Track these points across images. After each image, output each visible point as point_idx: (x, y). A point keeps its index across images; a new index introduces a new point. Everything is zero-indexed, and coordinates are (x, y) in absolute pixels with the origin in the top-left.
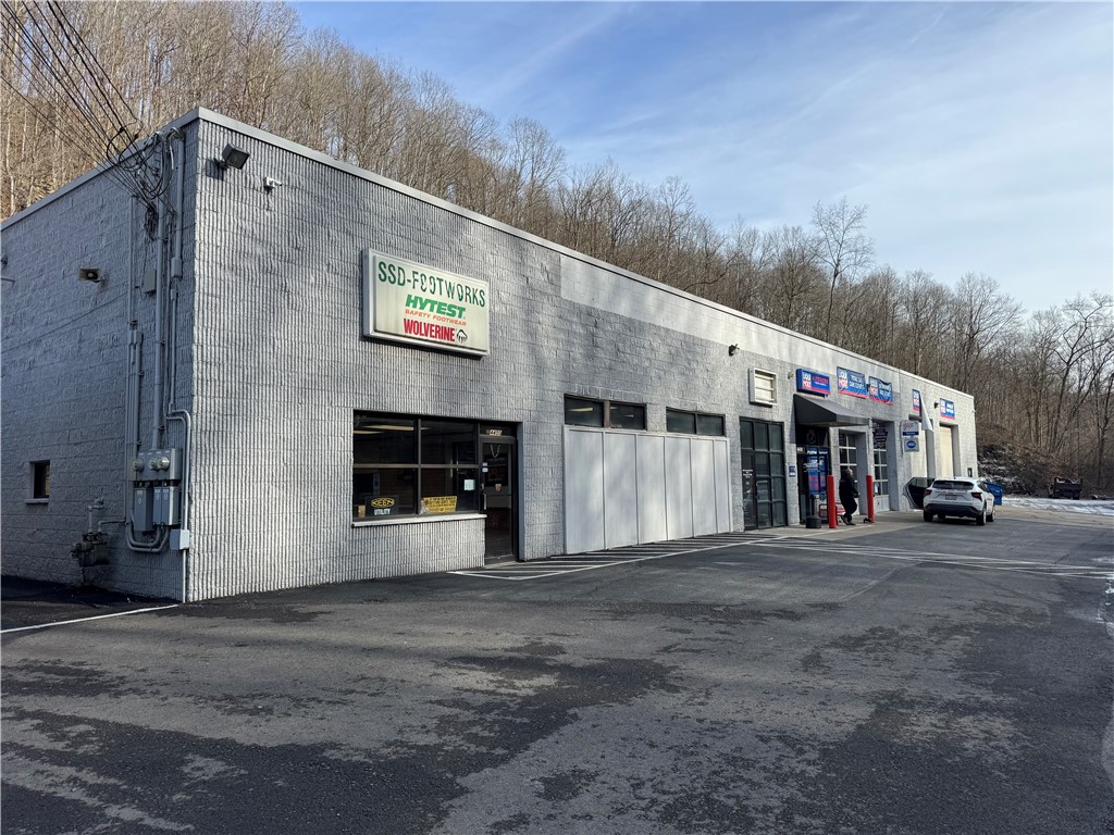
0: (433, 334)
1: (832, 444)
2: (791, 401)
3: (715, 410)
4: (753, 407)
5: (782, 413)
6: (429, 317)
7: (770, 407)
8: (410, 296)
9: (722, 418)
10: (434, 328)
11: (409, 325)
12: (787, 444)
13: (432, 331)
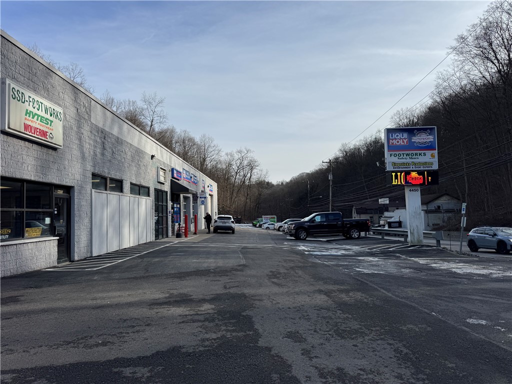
0: (38, 133)
1: (181, 202)
2: (170, 182)
3: (147, 185)
4: (159, 184)
5: (167, 188)
6: (36, 124)
7: (164, 184)
8: (27, 110)
9: (148, 188)
10: (38, 130)
11: (27, 127)
12: (169, 201)
13: (37, 132)
